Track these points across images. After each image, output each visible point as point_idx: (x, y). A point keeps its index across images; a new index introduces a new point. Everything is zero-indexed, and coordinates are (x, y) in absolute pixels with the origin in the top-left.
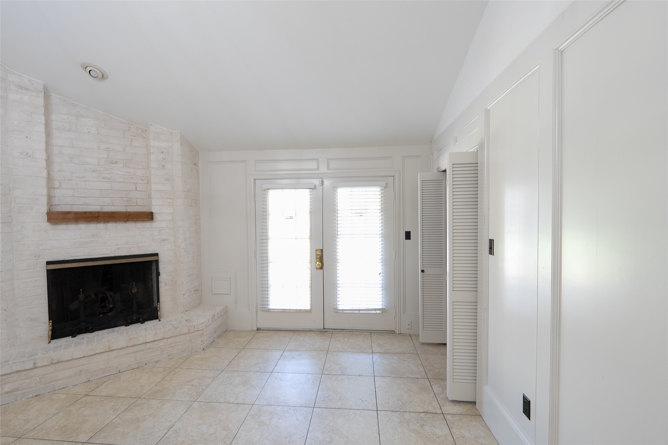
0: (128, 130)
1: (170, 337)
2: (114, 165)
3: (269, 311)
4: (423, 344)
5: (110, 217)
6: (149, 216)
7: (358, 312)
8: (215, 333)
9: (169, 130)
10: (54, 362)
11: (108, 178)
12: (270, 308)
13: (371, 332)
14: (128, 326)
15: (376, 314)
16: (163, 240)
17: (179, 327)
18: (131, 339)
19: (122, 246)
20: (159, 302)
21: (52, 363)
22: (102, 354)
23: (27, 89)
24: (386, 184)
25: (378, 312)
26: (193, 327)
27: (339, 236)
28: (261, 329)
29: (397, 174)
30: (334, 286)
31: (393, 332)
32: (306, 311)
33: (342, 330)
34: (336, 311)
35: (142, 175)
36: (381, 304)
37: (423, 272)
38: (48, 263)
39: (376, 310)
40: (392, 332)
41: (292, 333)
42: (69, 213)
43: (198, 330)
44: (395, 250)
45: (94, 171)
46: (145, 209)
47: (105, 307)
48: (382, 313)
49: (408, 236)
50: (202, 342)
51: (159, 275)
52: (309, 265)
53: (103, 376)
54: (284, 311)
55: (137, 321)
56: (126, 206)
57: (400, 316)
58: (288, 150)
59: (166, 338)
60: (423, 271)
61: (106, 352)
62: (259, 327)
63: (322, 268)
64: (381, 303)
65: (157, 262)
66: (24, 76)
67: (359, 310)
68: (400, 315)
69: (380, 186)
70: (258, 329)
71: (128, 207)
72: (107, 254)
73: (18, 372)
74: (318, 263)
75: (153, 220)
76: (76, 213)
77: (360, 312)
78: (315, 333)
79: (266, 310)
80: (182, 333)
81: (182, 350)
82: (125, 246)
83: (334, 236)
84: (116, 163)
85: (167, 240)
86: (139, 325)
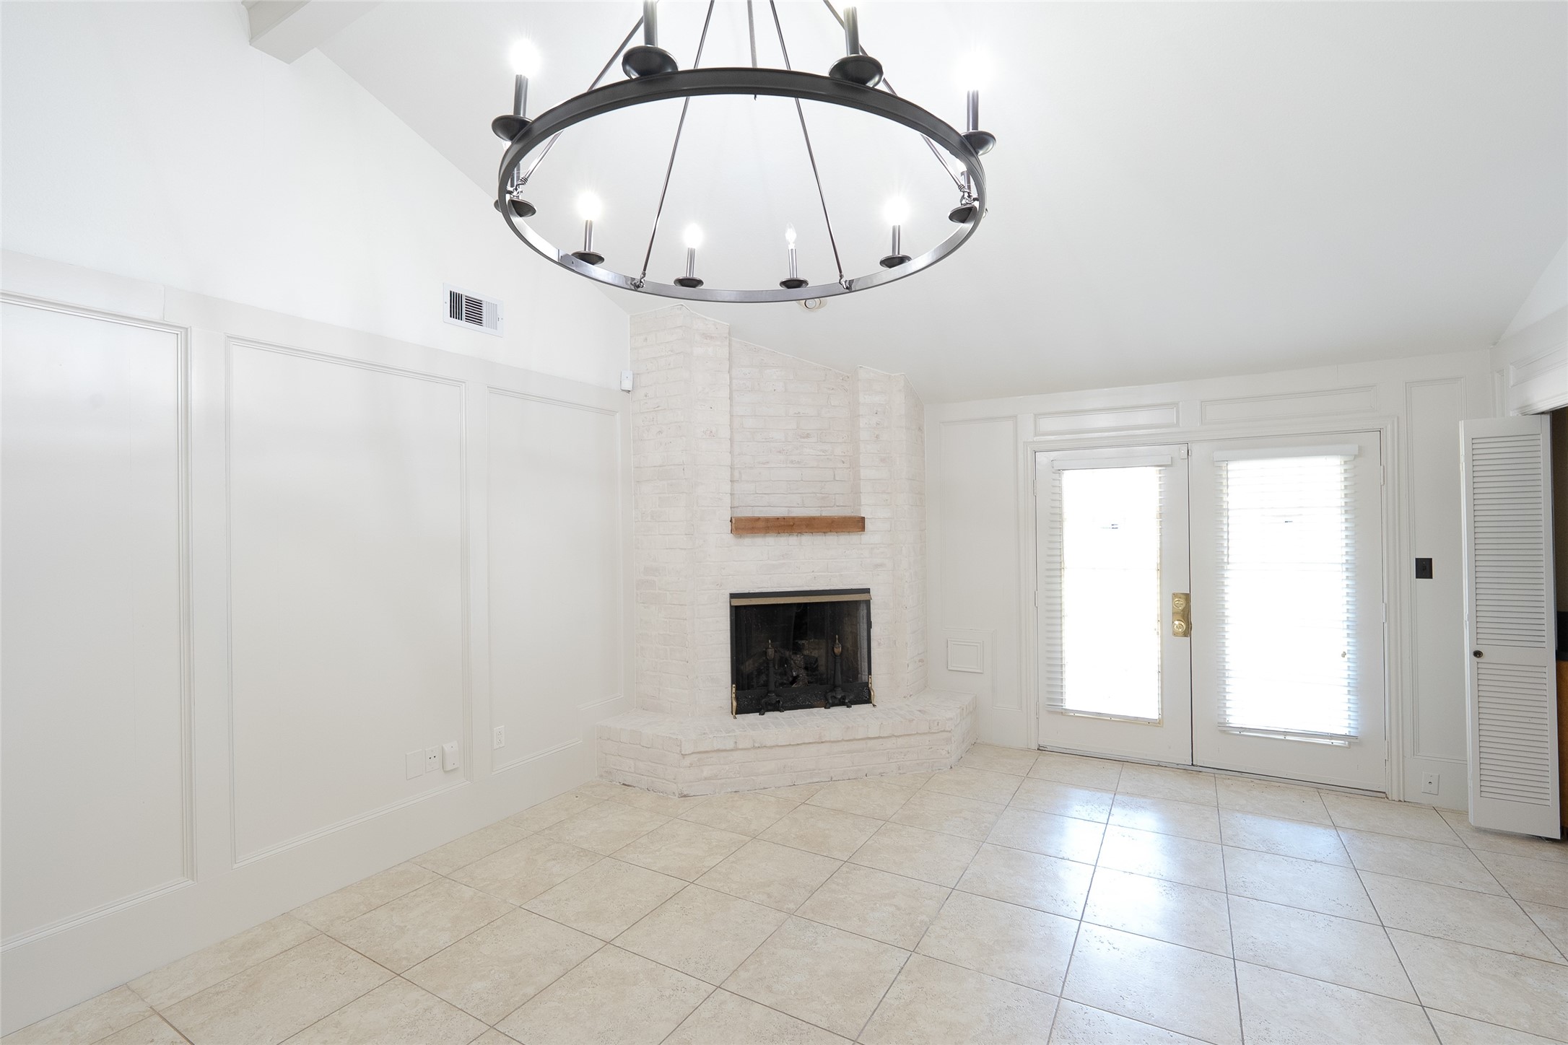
0: (824, 381)
1: (901, 736)
2: (805, 440)
3: (1064, 713)
4: (1480, 830)
5: (807, 526)
6: (858, 524)
7: (1282, 737)
8: (963, 742)
9: (885, 373)
10: (756, 745)
11: (799, 462)
12: (1067, 708)
13: (1320, 787)
14: (829, 708)
15: (1332, 746)
16: (877, 566)
17: (914, 720)
18: (848, 728)
19: (820, 574)
20: (871, 674)
21: (754, 748)
22: (811, 745)
23: (712, 338)
24: (1360, 449)
25: (1336, 742)
26: (936, 724)
27: (1229, 567)
28: (1046, 749)
29: (1389, 427)
30: (1218, 675)
31: (1383, 795)
32: (1149, 722)
33: (1239, 774)
34: (1225, 729)
35: (843, 454)
36: (1348, 725)
37: (1480, 657)
38: (733, 596)
39: (1332, 736)
40: (1381, 795)
41: (1117, 766)
42: (758, 519)
43: (944, 731)
44: (1386, 600)
45: (780, 452)
46: (847, 512)
47: (785, 674)
48: (1349, 747)
49: (1424, 568)
50: (949, 753)
51: (871, 627)
52: (1157, 626)
53: (811, 781)
54: (1098, 718)
55: (842, 703)
56: (821, 507)
57: (1403, 762)
58: (1106, 389)
59: (896, 736)
60: (1477, 654)
61: (815, 743)
62: (1042, 744)
63: (1187, 632)
64: (1346, 722)
65: (868, 603)
66: (709, 318)
67: (1286, 733)
68: (1403, 756)
69: (1341, 455)
70: (1041, 748)
71: (823, 509)
72: (800, 587)
73: (718, 751)
74: (1177, 623)
75: (864, 531)
76: (767, 520)
77: (1288, 738)
78: (1173, 771)
79: (1059, 710)
80: (919, 732)
81: (918, 762)
82: (823, 574)
83: (1217, 567)
84: (808, 436)
85: (881, 565)
86: (843, 708)
